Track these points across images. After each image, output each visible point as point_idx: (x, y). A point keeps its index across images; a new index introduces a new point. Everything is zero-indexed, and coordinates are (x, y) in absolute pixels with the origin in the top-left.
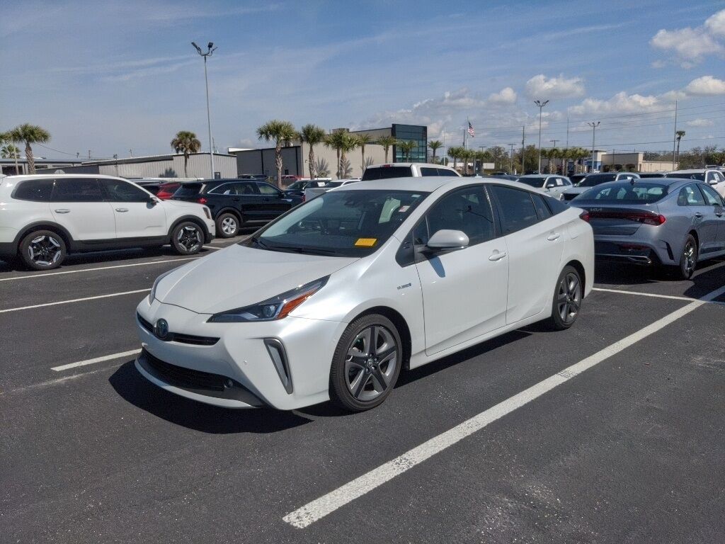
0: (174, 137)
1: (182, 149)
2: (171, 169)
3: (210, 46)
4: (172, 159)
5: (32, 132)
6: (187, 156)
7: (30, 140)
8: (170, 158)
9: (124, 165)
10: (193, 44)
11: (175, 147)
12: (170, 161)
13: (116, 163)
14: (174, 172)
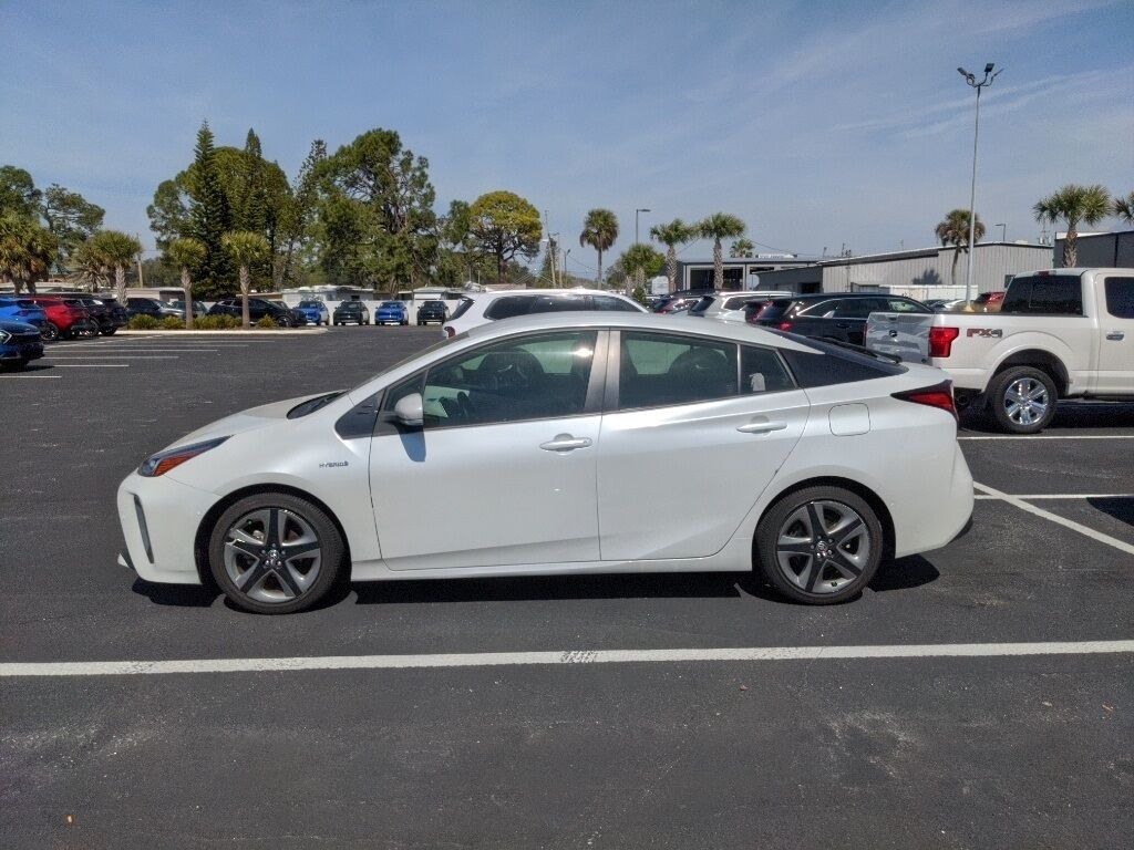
0: (942, 219)
1: (954, 238)
2: (932, 272)
3: (988, 69)
4: (936, 255)
5: (724, 224)
6: (958, 250)
7: (721, 235)
8: (933, 254)
9: (860, 266)
10: (960, 70)
11: (942, 236)
12: (932, 259)
13: (848, 263)
14: (937, 276)
